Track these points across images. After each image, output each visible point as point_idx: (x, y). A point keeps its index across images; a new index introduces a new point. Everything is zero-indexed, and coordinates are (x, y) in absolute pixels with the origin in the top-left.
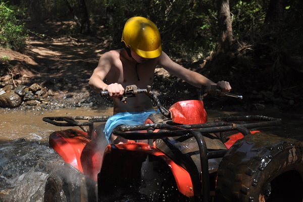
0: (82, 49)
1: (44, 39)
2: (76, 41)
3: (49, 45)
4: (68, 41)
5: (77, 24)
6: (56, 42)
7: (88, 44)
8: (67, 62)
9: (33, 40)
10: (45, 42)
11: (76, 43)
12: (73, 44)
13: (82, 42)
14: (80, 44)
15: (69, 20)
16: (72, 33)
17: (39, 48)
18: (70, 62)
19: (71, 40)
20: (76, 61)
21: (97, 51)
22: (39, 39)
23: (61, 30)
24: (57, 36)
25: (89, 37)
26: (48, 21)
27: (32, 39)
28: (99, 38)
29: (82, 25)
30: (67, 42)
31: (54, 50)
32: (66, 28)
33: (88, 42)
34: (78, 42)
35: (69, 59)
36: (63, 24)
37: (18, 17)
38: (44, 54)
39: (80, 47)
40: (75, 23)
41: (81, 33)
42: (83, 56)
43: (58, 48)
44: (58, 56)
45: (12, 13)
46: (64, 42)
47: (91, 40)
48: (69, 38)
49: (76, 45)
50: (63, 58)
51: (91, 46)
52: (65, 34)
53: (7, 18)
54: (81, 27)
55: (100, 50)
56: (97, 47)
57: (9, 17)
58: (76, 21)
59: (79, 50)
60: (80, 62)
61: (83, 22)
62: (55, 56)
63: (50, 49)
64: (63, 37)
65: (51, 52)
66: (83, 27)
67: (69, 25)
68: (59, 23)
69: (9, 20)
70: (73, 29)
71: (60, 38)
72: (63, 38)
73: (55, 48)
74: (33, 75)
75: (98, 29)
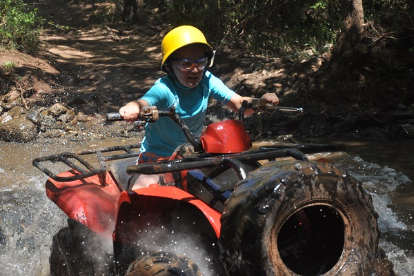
0: (126, 46)
1: (66, 33)
2: (116, 33)
3: (75, 42)
5: (118, 6)
6: (85, 36)
7: (136, 38)
8: (105, 69)
9: (51, 33)
10: (68, 36)
11: (117, 37)
12: (112, 38)
13: (126, 35)
14: (123, 38)
15: (104, 1)
16: (110, 21)
17: (59, 46)
18: (109, 68)
19: (109, 32)
20: (118, 65)
21: (150, 49)
22: (59, 32)
23: (93, 16)
24: (86, 26)
25: (136, 27)
26: (72, 4)
27: (48, 33)
28: (153, 27)
29: (125, 9)
30: (102, 35)
31: (82, 50)
32: (101, 14)
33: (136, 34)
34: (120, 34)
35: (107, 62)
36: (95, 8)
38: (69, 56)
39: (123, 42)
40: (114, 5)
41: (124, 21)
42: (129, 58)
43: (89, 46)
44: (91, 58)
46: (97, 36)
47: (140, 31)
48: (106, 29)
49: (117, 40)
50: (99, 62)
51: (140, 41)
52: (99, 23)
53: (9, 2)
54: (124, 12)
55: (155, 48)
56: (150, 43)
58: (115, 2)
59: (122, 48)
60: (124, 67)
61: (126, 5)
62: (85, 58)
63: (78, 48)
64: (95, 28)
65: (79, 53)
67: (104, 9)
68: (89, 6)
69: (12, 4)
70: (112, 14)
71: (91, 29)
72: (96, 30)
73: (84, 46)
74: (54, 90)
75: (150, 13)
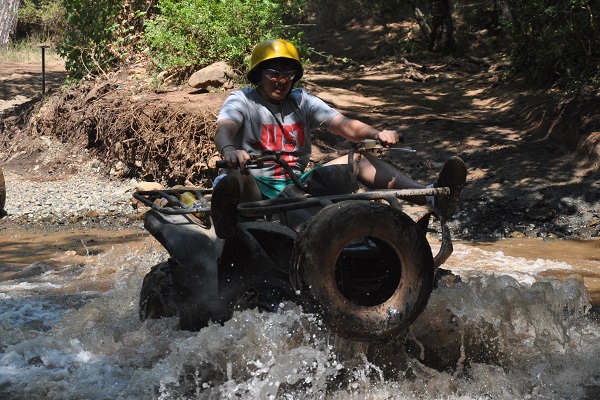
0: (435, 88)
1: (343, 68)
2: (418, 69)
3: (355, 82)
4: (400, 72)
5: (422, 28)
6: (371, 74)
7: (449, 76)
8: (401, 122)
9: (318, 70)
10: (346, 75)
11: (420, 76)
12: (412, 77)
13: (433, 71)
14: (428, 76)
15: (402, 20)
16: (409, 51)
17: (332, 89)
18: (407, 122)
19: (407, 67)
20: (420, 117)
21: (472, 93)
22: (331, 69)
23: (384, 44)
24: (373, 59)
25: (450, 59)
26: (352, 25)
27: (315, 69)
28: (476, 59)
29: (434, 30)
30: (396, 72)
31: (367, 94)
32: (396, 39)
33: (449, 70)
34: (423, 71)
35: (404, 113)
36: (387, 30)
37: (287, 19)
38: (346, 104)
39: (430, 83)
40: (417, 26)
41: (430, 49)
42: (439, 107)
43: (375, 89)
44: (378, 107)
45: (274, 11)
46: (389, 73)
47: (455, 65)
48: (403, 62)
49: (420, 80)
50: (391, 113)
51: (457, 81)
52: (392, 55)
53: (264, 22)
54: (431, 35)
55: (480, 91)
56: (472, 83)
57: (270, 18)
58: (419, 20)
59: (427, 91)
60: (431, 121)
61: (435, 23)
62: (371, 107)
63: (359, 91)
64: (386, 61)
65: (361, 99)
66: (434, 35)
67: (401, 32)
68: (379, 28)
69: (268, 26)
70: (412, 40)
71: (380, 63)
72: (387, 64)
73: (369, 89)
74: (322, 155)
75: (473, 38)
